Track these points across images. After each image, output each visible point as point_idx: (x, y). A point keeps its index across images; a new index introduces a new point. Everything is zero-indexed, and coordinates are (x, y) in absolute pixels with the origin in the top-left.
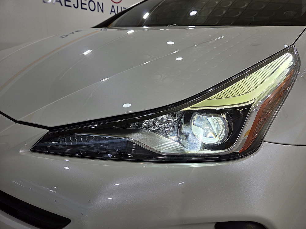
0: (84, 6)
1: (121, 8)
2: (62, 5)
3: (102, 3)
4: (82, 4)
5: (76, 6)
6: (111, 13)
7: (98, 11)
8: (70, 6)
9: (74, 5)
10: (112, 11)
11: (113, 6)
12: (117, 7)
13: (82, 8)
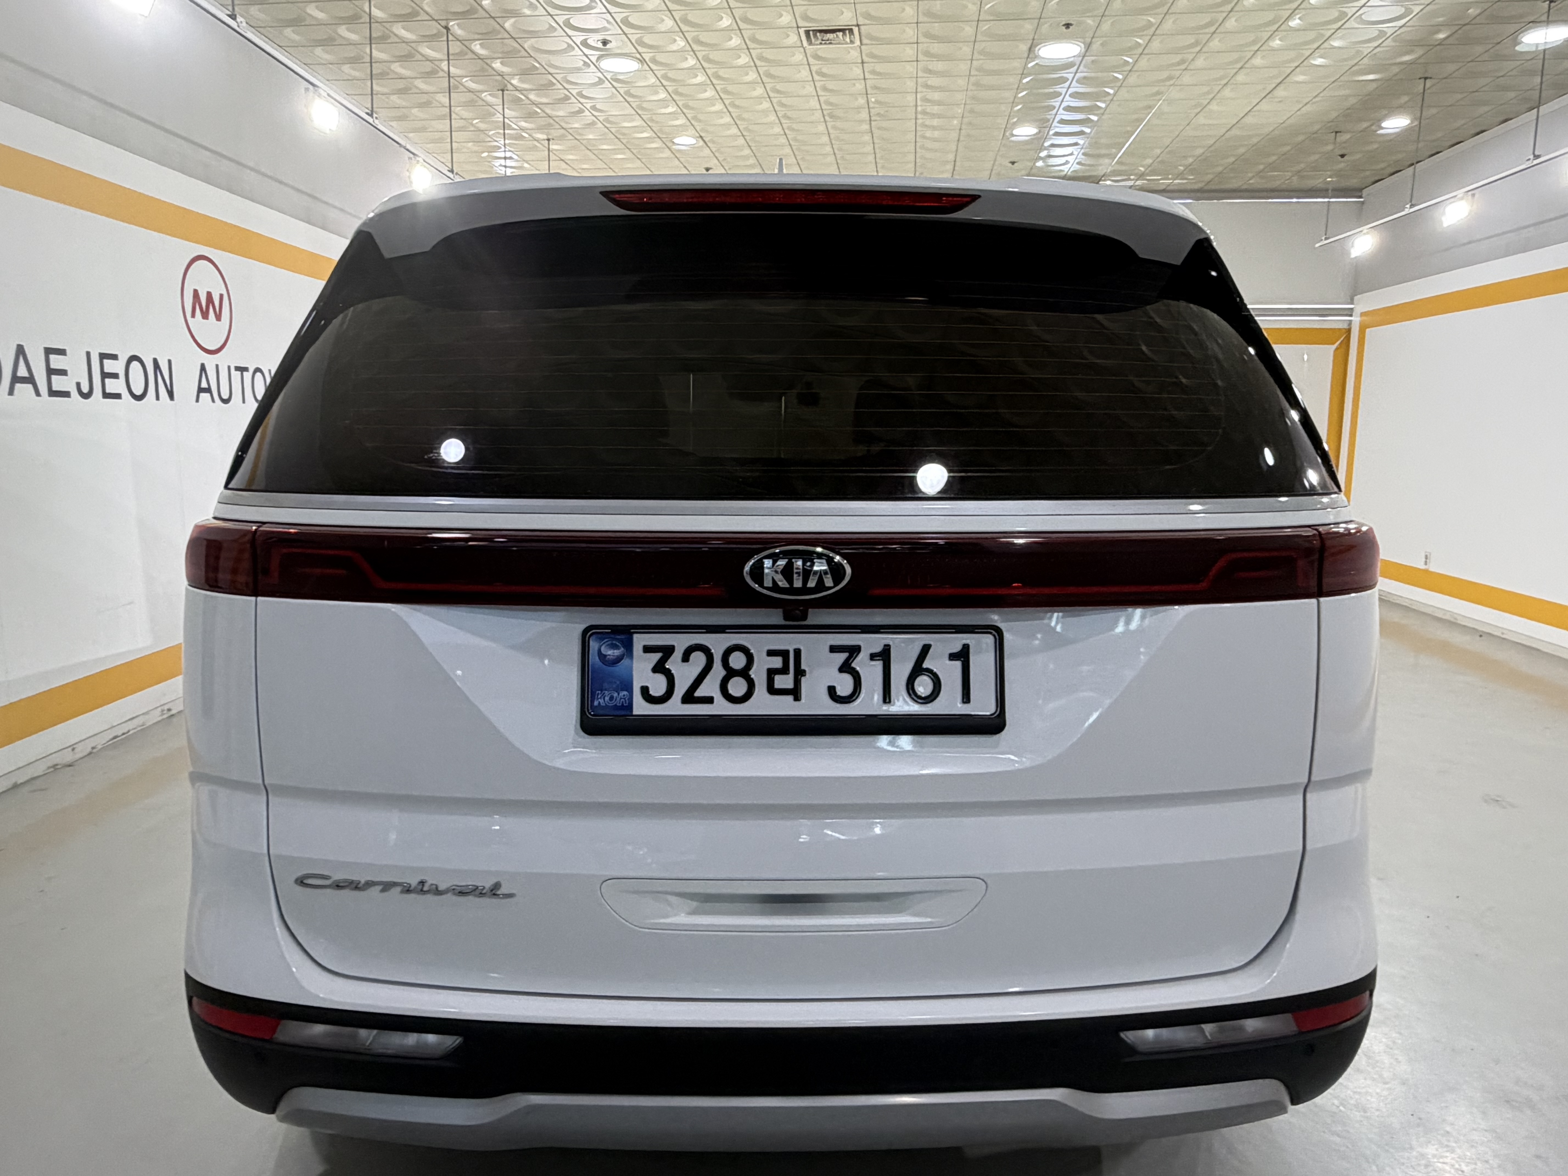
0: (112, 386)
1: (229, 367)
2: (37, 394)
3: (170, 362)
4: (105, 375)
5: (85, 389)
6: (197, 401)
7: (158, 398)
8: (66, 394)
9: (78, 385)
10: (201, 390)
11: (203, 368)
12: (217, 366)
13: (106, 395)
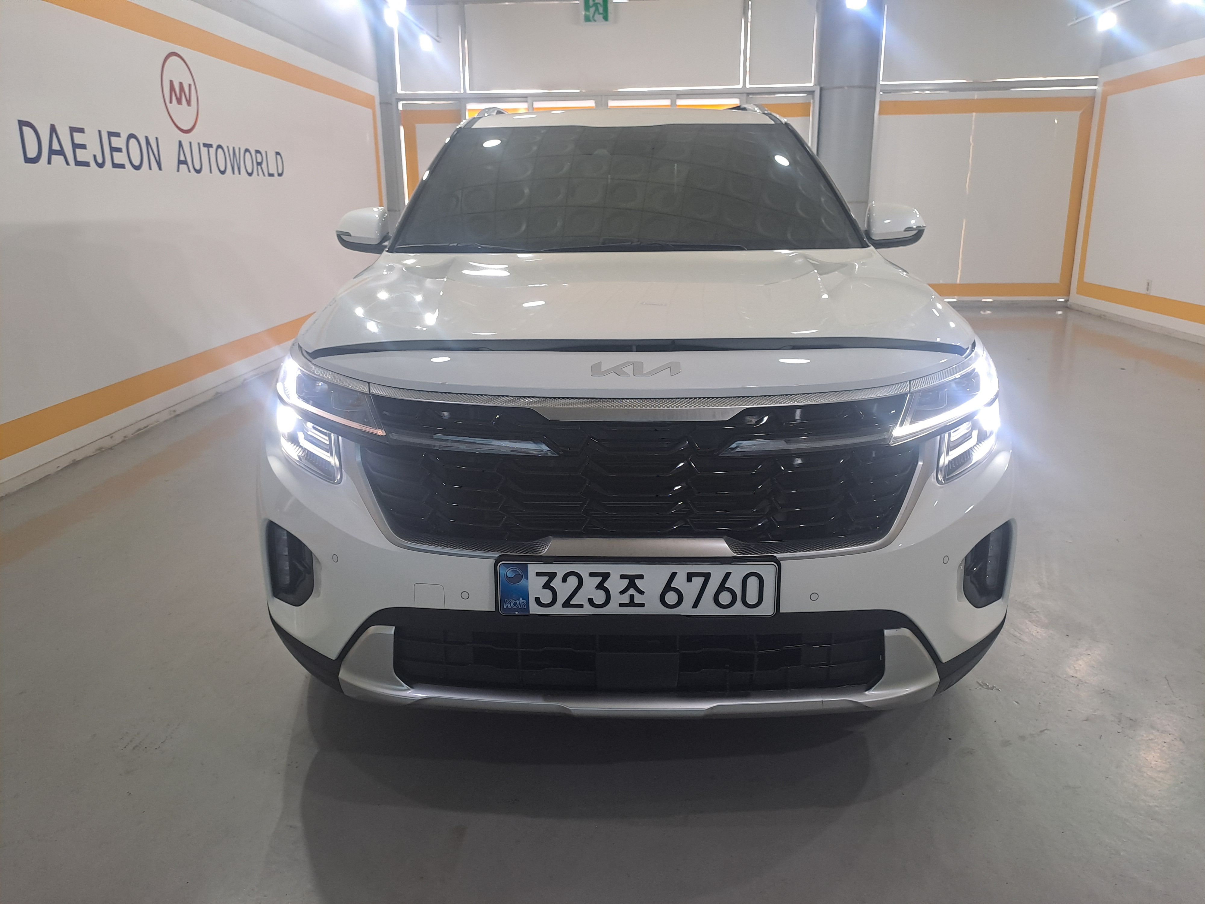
0: (117, 158)
1: (199, 144)
2: (68, 164)
3: (157, 139)
4: (112, 149)
5: (100, 161)
6: (178, 171)
7: (150, 169)
8: (87, 164)
9: (95, 157)
10: (180, 162)
11: (180, 144)
12: (190, 143)
13: (115, 166)
